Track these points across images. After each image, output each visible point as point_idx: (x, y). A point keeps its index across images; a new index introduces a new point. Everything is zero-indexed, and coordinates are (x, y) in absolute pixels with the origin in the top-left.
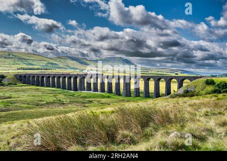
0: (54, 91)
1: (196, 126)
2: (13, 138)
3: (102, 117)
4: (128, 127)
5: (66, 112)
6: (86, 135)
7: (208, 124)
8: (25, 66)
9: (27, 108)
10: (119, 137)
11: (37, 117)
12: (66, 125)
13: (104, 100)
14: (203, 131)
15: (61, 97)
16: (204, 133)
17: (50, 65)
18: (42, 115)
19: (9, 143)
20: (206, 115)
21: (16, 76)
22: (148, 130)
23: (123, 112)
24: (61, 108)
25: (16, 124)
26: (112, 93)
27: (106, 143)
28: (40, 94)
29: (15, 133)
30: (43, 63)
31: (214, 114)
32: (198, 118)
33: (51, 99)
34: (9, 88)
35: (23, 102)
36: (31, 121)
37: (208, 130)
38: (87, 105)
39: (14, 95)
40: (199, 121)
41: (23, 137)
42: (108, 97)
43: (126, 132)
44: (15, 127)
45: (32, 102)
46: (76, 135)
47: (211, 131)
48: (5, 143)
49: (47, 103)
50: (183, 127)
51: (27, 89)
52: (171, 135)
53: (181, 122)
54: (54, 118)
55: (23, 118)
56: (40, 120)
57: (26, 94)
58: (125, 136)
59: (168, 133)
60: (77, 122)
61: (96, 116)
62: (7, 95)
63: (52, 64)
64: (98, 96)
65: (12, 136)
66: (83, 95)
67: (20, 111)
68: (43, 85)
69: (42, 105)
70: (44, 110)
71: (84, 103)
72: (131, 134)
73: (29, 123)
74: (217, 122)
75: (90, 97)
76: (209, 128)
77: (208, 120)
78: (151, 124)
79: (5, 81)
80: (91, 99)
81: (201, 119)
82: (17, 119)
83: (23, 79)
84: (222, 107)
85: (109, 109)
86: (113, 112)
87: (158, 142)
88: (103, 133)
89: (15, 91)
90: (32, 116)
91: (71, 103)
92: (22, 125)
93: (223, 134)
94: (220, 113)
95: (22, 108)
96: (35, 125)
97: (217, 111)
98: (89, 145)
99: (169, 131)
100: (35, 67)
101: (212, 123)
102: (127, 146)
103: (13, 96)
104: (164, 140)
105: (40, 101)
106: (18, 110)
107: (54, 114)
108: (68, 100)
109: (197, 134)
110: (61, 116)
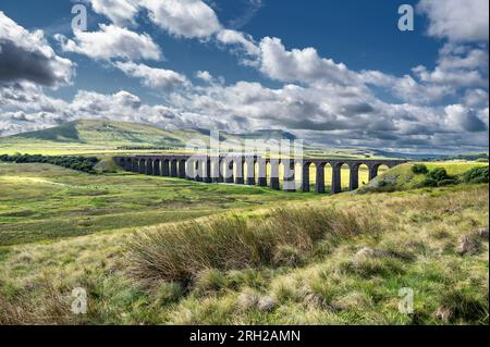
0: (174, 182)
1: (398, 239)
2: (111, 256)
3: (250, 224)
4: (291, 239)
5: (194, 216)
6: (225, 253)
7: (416, 235)
8: (130, 144)
9: (133, 209)
10: (277, 256)
11: (149, 223)
12: (194, 236)
13: (253, 197)
14: (410, 245)
15: (186, 192)
16: (411, 250)
17: (167, 142)
18: (157, 220)
19: (104, 265)
20: (414, 220)
21: (115, 158)
22: (323, 244)
23: (283, 215)
24: (187, 210)
25: (116, 234)
26: (266, 185)
27: (256, 264)
28: (153, 187)
29: (114, 249)
30: (158, 139)
31: (427, 220)
32: (401, 225)
33: (171, 196)
34: (103, 178)
35: (127, 200)
36: (138, 230)
37: (416, 244)
38: (227, 204)
39: (111, 188)
40: (403, 230)
41: (127, 255)
42: (260, 192)
43: (288, 248)
44: (114, 239)
45: (140, 199)
46: (210, 252)
47: (421, 247)
48: (98, 264)
49: (165, 202)
50: (377, 239)
51: (133, 180)
52: (359, 253)
53: (375, 231)
54: (174, 224)
55: (127, 225)
56: (153, 228)
57: (131, 187)
58: (287, 254)
59: (354, 250)
60: (211, 232)
61: (240, 223)
62: (101, 189)
63: (172, 140)
64: (244, 191)
65: (109, 254)
66: (221, 189)
67: (121, 214)
68: (157, 174)
69: (156, 204)
70: (159, 212)
71: (222, 201)
72: (296, 251)
73: (135, 233)
74: (432, 231)
75: (231, 193)
76: (419, 241)
77: (417, 228)
78: (328, 235)
79: (98, 168)
80: (233, 196)
81: (406, 226)
82: (117, 227)
83: (126, 164)
84: (438, 208)
85: (261, 211)
86: (267, 216)
87: (338, 263)
88: (253, 249)
89: (114, 183)
90: (140, 222)
91: (202, 201)
92: (125, 236)
93: (441, 251)
94: (435, 218)
95: (124, 209)
96: (145, 236)
97: (431, 214)
98: (229, 268)
99: (357, 246)
100: (146, 145)
101: (423, 234)
102: (290, 269)
103: (110, 190)
104: (347, 260)
105: (153, 198)
106: (117, 212)
107: (174, 218)
108: (198, 197)
109: (400, 250)
110: (186, 222)
